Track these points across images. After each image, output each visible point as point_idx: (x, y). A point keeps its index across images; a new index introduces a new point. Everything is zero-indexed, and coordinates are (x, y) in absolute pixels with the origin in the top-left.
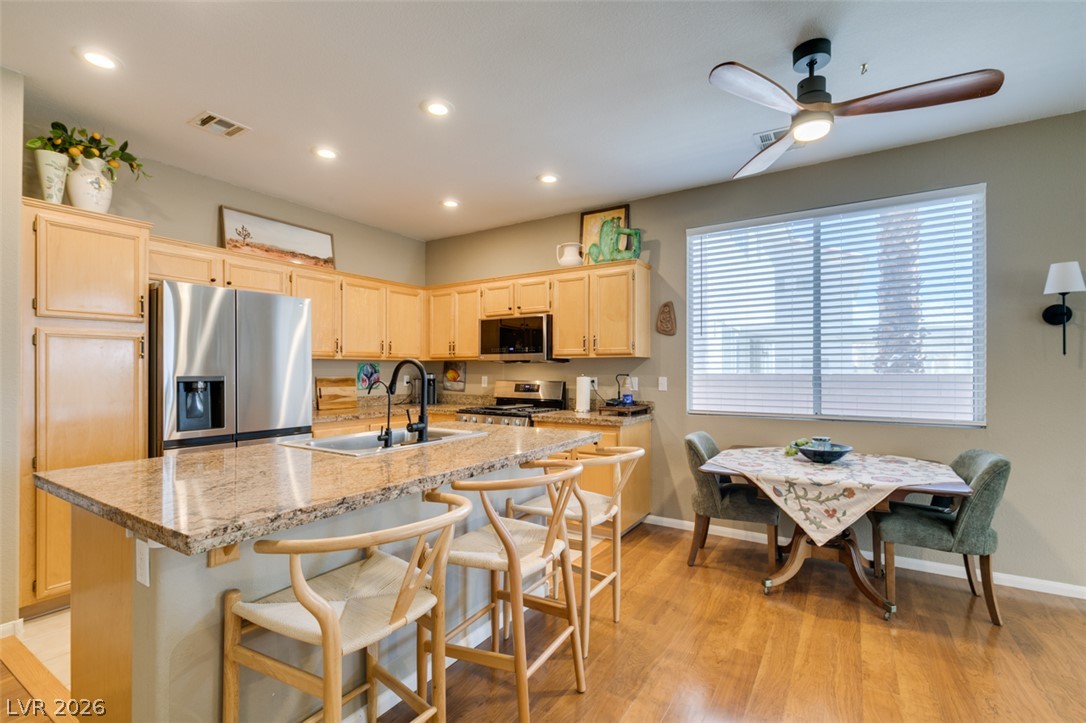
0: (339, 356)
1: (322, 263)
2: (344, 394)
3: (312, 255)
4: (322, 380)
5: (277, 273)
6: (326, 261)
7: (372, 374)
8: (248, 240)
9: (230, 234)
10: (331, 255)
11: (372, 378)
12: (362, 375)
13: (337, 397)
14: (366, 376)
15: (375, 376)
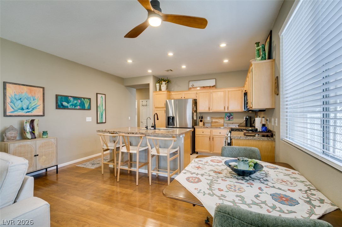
0: (211, 111)
1: (212, 87)
2: (219, 121)
3: (209, 86)
4: (213, 118)
5: (194, 93)
6: (213, 86)
7: (230, 116)
8: (193, 87)
9: (190, 86)
10: (215, 84)
11: (230, 117)
12: (226, 116)
13: (218, 122)
14: (228, 117)
15: (231, 117)
